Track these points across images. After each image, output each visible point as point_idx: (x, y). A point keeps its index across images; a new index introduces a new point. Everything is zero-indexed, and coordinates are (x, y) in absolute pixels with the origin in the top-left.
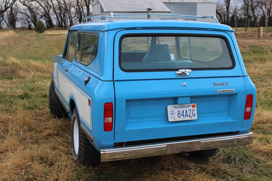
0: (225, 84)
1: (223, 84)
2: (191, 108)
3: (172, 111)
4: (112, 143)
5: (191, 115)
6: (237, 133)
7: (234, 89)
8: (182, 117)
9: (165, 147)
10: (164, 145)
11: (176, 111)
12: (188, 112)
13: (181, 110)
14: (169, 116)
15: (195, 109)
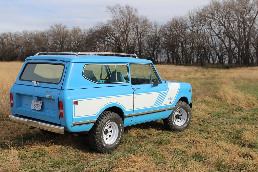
0: (51, 93)
1: (49, 92)
2: (40, 104)
3: (33, 104)
4: (14, 114)
5: (39, 108)
6: (60, 125)
7: (53, 96)
8: (35, 107)
9: (26, 121)
10: (26, 120)
11: (34, 103)
12: (38, 105)
13: (36, 103)
14: (32, 106)
15: (41, 104)
